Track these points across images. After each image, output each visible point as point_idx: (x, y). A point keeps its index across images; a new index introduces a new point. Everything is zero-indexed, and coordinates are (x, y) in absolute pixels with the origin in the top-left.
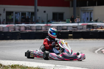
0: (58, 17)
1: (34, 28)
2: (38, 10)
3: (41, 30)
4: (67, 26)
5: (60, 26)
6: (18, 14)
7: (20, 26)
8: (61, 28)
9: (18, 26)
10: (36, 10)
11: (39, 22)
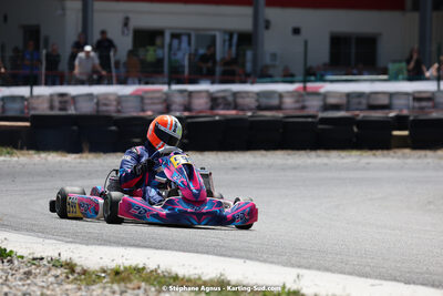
0: (353, 55)
1: (251, 102)
2: (267, 25)
3: (278, 108)
4: (391, 95)
5: (360, 95)
6: (185, 39)
7: (190, 94)
8: (364, 101)
9: (181, 92)
10: (262, 24)
11: (270, 76)
